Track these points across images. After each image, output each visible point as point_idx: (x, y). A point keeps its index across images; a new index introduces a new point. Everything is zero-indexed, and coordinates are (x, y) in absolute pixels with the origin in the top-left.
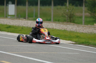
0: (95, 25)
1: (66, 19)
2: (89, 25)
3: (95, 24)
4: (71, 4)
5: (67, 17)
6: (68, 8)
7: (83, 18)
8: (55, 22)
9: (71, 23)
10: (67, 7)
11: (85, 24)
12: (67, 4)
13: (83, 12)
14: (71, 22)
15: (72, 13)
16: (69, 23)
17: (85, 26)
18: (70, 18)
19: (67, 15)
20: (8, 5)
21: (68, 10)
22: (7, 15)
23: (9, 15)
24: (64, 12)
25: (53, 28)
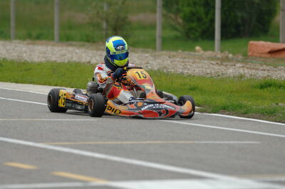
0: (198, 51)
1: (104, 32)
2: (180, 51)
3: (198, 48)
5: (104, 25)
7: (158, 32)
8: (69, 43)
13: (158, 10)
17: (164, 52)
19: (107, 22)
21: (110, 5)
24: (98, 13)
25: (89, 62)
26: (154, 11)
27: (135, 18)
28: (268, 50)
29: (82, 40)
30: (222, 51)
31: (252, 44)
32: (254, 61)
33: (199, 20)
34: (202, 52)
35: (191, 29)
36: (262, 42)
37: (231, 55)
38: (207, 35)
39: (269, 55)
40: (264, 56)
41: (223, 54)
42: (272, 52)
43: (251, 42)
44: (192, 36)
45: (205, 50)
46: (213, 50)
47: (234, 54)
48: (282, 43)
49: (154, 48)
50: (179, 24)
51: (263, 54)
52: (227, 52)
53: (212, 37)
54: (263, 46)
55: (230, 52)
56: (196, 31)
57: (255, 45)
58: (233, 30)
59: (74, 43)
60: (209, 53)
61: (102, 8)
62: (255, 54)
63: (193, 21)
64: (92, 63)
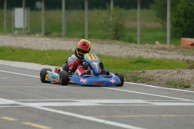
1: (111, 33)
2: (147, 44)
3: (157, 42)
4: (118, 6)
5: (111, 30)
6: (112, 13)
7: (138, 33)
10: (110, 12)
11: (141, 43)
12: (110, 6)
13: (138, 19)
14: (118, 39)
15: (120, 22)
16: (115, 41)
18: (116, 31)
20: (14, 10)
21: (113, 16)
22: (12, 29)
23: (15, 29)
26: (136, 21)
28: (190, 43)
29: (99, 38)
36: (189, 39)
37: (173, 46)
39: (191, 47)
40: (188, 47)
42: (193, 45)
43: (183, 39)
45: (161, 43)
46: (166, 44)
49: (136, 43)
57: (185, 41)
60: (162, 46)
62: (185, 46)
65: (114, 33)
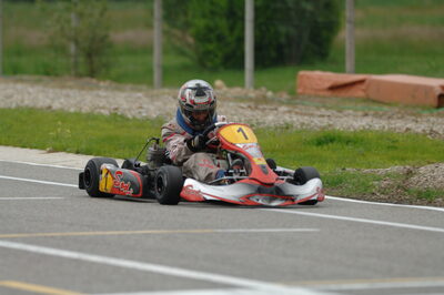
0: (219, 88)
1: (72, 60)
3: (218, 82)
5: (72, 48)
7: (157, 58)
8: (18, 77)
9: (94, 81)
11: (164, 84)
14: (92, 73)
16: (88, 79)
17: (166, 90)
18: (89, 55)
19: (77, 42)
21: (81, 15)
24: (62, 29)
25: (50, 107)
26: (149, 26)
27: (119, 37)
28: (328, 85)
29: (37, 73)
30: (256, 87)
31: (302, 76)
32: (306, 103)
33: (220, 38)
34: (225, 89)
35: (208, 53)
36: (317, 73)
37: (270, 94)
38: (233, 62)
39: (329, 93)
40: (322, 93)
41: (258, 92)
42: (335, 88)
43: (302, 73)
44: (209, 64)
45: (230, 85)
46: (243, 86)
47: (274, 91)
48: (350, 73)
49: (151, 84)
50: (189, 46)
51: (319, 90)
52: (263, 89)
53: (240, 66)
54: (320, 79)
55: (269, 89)
56: (216, 56)
57: (308, 77)
58: (273, 54)
59: (25, 77)
60: (237, 91)
61: (68, 21)
62: (308, 91)
63: (209, 41)
64: (54, 108)
65: (81, 59)
